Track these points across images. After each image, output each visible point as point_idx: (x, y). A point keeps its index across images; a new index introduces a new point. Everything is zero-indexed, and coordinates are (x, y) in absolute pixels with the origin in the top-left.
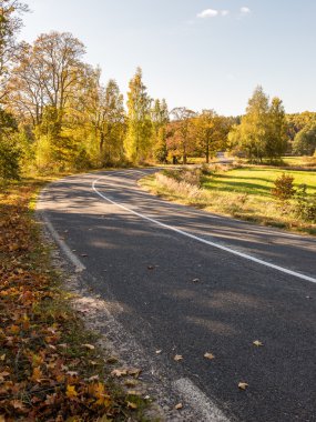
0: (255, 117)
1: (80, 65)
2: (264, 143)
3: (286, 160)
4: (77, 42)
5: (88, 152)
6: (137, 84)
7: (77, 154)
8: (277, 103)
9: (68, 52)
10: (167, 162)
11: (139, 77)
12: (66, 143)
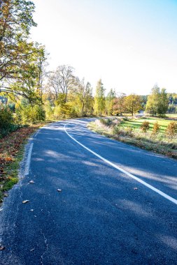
0: (154, 96)
1: (73, 77)
2: (157, 108)
3: (167, 115)
4: (73, 68)
5: (76, 111)
6: (100, 83)
7: (72, 111)
8: (164, 90)
9: (69, 71)
10: (112, 115)
11: (101, 80)
12: (67, 107)
